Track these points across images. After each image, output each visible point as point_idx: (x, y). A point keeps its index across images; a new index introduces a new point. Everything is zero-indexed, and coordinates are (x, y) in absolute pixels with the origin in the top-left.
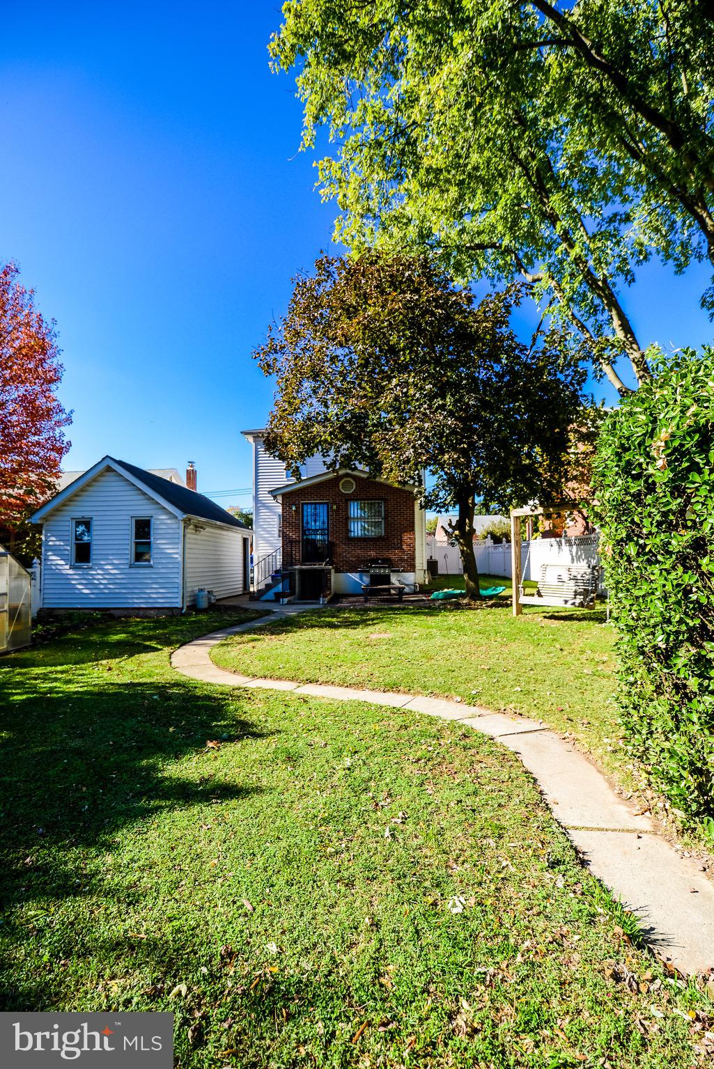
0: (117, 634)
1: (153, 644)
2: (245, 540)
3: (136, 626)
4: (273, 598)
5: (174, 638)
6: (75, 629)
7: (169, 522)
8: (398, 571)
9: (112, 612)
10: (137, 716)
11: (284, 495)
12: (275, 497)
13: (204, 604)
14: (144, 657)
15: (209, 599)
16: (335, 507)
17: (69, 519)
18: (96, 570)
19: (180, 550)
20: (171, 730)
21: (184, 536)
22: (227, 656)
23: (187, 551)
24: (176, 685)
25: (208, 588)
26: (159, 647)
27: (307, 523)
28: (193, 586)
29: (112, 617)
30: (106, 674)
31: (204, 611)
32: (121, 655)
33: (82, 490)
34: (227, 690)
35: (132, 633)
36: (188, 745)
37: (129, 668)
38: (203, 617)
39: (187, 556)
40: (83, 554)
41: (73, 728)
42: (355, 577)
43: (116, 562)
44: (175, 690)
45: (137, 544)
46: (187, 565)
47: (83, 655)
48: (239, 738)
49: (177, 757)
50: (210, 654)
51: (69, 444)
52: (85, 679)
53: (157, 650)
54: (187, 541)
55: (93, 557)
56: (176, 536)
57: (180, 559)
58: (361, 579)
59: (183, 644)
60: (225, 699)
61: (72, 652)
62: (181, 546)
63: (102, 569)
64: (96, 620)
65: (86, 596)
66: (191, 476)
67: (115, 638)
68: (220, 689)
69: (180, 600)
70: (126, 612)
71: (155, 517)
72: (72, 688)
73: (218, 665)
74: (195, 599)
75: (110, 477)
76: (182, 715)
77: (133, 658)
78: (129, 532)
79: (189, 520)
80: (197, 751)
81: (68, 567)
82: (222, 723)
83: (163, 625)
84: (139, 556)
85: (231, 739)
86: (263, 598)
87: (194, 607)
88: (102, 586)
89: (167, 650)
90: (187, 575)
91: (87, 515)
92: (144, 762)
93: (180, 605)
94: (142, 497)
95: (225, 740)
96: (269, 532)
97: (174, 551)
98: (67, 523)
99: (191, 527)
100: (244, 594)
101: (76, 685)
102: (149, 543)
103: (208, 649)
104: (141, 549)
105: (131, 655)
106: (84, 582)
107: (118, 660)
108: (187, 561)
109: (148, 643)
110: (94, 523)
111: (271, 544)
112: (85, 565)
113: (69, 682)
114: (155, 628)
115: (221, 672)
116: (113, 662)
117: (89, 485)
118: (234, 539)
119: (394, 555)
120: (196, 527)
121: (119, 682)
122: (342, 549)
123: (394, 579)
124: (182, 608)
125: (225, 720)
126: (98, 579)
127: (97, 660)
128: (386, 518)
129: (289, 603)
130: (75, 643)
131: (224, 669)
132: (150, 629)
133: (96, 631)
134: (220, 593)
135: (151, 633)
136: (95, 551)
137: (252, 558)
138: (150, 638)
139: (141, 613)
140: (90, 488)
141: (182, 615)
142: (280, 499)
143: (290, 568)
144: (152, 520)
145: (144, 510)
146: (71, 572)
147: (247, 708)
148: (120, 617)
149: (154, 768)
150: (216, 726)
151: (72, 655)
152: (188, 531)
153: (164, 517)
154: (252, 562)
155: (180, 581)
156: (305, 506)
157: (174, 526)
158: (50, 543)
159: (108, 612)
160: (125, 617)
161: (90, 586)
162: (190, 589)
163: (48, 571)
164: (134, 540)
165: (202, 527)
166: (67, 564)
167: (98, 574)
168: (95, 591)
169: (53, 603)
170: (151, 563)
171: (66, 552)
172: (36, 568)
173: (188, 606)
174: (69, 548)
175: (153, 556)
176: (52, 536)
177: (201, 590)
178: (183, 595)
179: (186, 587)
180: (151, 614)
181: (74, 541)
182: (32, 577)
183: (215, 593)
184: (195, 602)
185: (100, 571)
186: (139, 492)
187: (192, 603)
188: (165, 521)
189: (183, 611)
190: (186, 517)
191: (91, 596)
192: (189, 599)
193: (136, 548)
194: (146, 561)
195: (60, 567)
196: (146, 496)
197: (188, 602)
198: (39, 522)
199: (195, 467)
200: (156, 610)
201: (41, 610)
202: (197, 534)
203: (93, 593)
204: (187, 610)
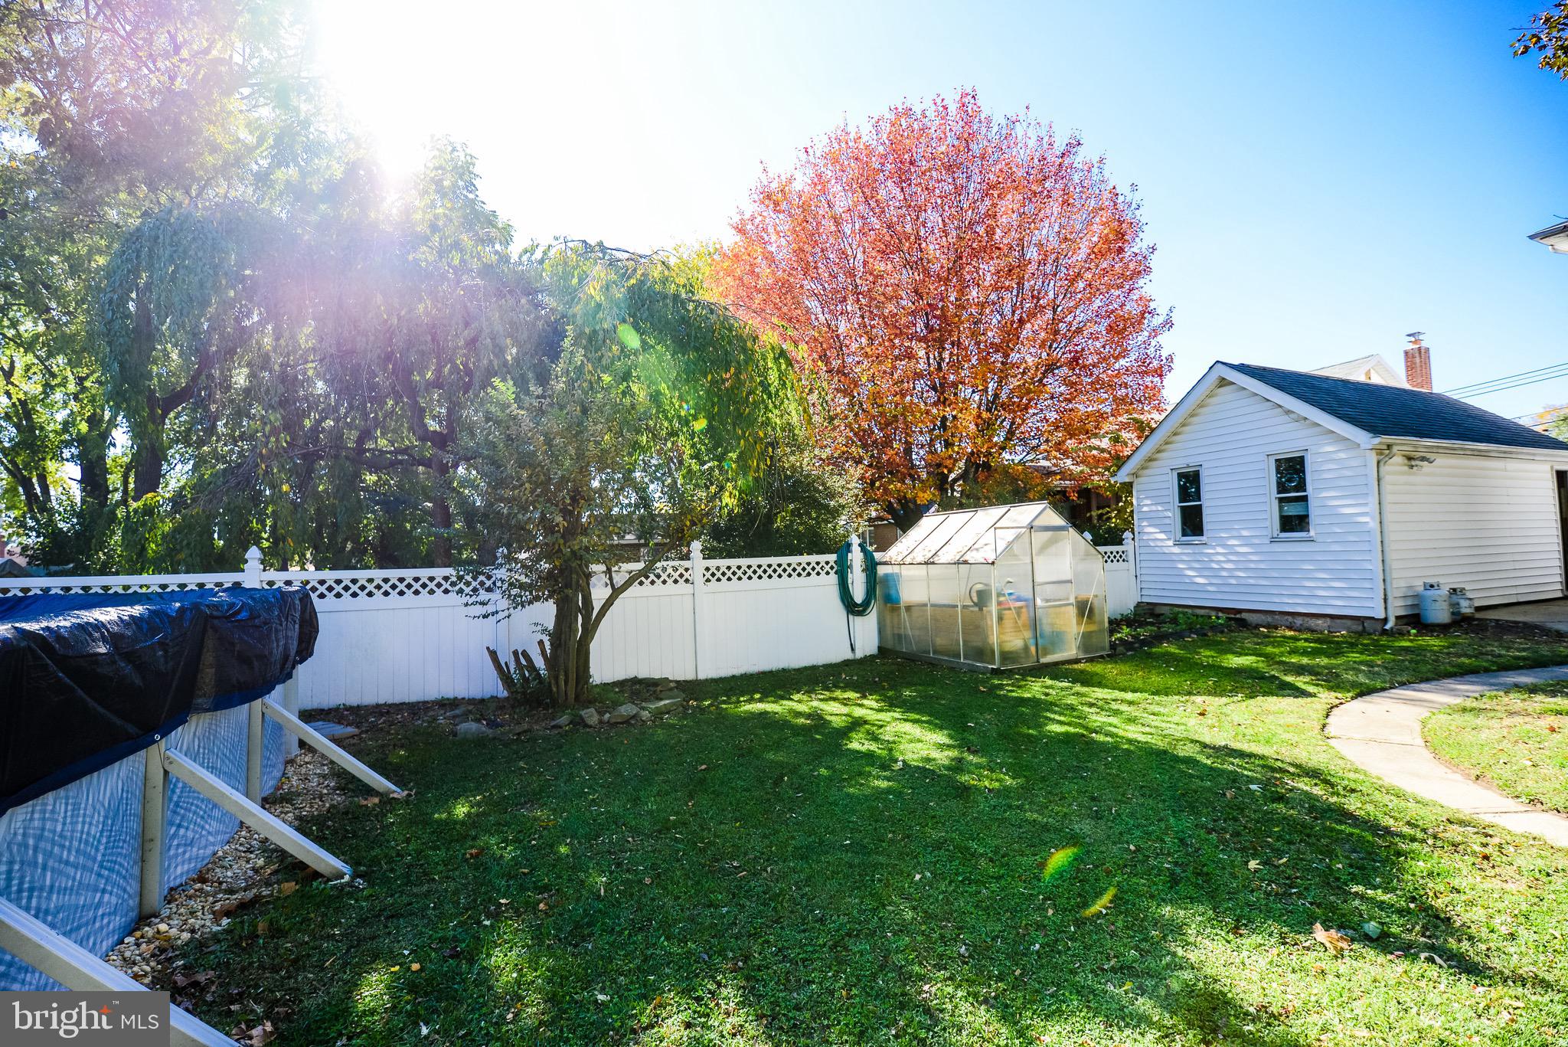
0: (1240, 654)
1: (1301, 681)
3: (1280, 645)
5: (1349, 676)
6: (1177, 636)
7: (1342, 455)
9: (1244, 615)
10: (1198, 814)
13: (1439, 613)
14: (1273, 703)
15: (1455, 605)
17: (1167, 470)
18: (1214, 547)
19: (1372, 508)
20: (1253, 864)
21: (1379, 479)
22: (1468, 737)
23: (1387, 508)
24: (1314, 774)
25: (1447, 583)
26: (1311, 689)
28: (1408, 578)
29: (1243, 624)
30: (1193, 722)
31: (1442, 629)
32: (1234, 691)
34: (1428, 817)
35: (1267, 656)
36: (1269, 913)
37: (1237, 719)
38: (1434, 642)
39: (1389, 517)
40: (1192, 522)
41: (1093, 799)
43: (1245, 533)
44: (1304, 785)
45: (1281, 500)
46: (1391, 537)
47: (1172, 681)
48: (1408, 951)
49: (1235, 930)
50: (1424, 723)
51: (1170, 359)
52: (1156, 721)
53: (1304, 694)
54: (1388, 489)
55: (1206, 527)
56: (1362, 481)
57: (1374, 525)
59: (1364, 692)
60: (1413, 839)
61: (1159, 674)
62: (1373, 500)
63: (1224, 546)
64: (1214, 628)
65: (1200, 589)
66: (1417, 359)
67: (1235, 661)
68: (1413, 811)
69: (1377, 604)
70: (1270, 619)
71: (1313, 449)
72: (1133, 732)
73: (1435, 753)
74: (1416, 603)
75: (1224, 396)
76: (1290, 843)
77: (1252, 702)
78: (1264, 482)
79: (1389, 447)
80: (1283, 937)
81: (1171, 543)
82: (1380, 895)
83: (1335, 649)
84: (1294, 523)
85: (1382, 942)
87: (1415, 620)
88: (1224, 574)
89: (1326, 697)
90: (1391, 556)
91: (1193, 461)
92: (1167, 910)
93: (1378, 614)
94: (1285, 418)
95: (1367, 939)
97: (1362, 513)
98: (1165, 478)
99: (1398, 459)
100: (1564, 597)
101: (1140, 728)
102: (1305, 499)
103: (1423, 712)
104: (1292, 510)
105: (1252, 696)
106: (1197, 565)
107: (1224, 700)
108: (1389, 527)
109: (1289, 679)
110: (1205, 473)
112: (1195, 539)
113: (1132, 720)
114: (1315, 653)
115: (1441, 770)
116: (1214, 703)
117: (1193, 415)
118: (1526, 478)
120: (1407, 458)
121: (1207, 740)
124: (1385, 620)
125: (1386, 890)
126: (1219, 562)
127: (1190, 693)
130: (1168, 659)
131: (1452, 764)
132: (1304, 653)
133: (1209, 645)
134: (1490, 591)
135: (1305, 661)
136: (1209, 518)
138: (1300, 670)
139: (1299, 621)
141: (1384, 632)
144: (1308, 458)
145: (1290, 440)
146: (1176, 551)
147: (1468, 879)
148: (1257, 626)
149: (1176, 929)
150: (1363, 897)
151: (1156, 679)
152: (1387, 468)
153: (1331, 448)
157: (1354, 463)
158: (1145, 509)
159: (1238, 616)
160: (1268, 626)
161: (1206, 573)
162: (1403, 584)
163: (1143, 550)
164: (1275, 494)
165: (1423, 459)
166: (1169, 539)
167: (1218, 554)
168: (1214, 581)
169: (1154, 595)
170: (1312, 533)
171: (1167, 521)
172: (1128, 546)
173: (1397, 618)
174: (1173, 515)
175: (1313, 519)
176: (1147, 498)
177: (1432, 586)
178: (1385, 595)
179: (1392, 579)
180: (1318, 625)
181: (1177, 503)
182: (1122, 558)
183: (1470, 595)
184: (1416, 612)
185: (1220, 550)
186: (1280, 410)
187: (1409, 613)
188: (1334, 456)
189: (1388, 627)
190: (1380, 443)
191: (1210, 588)
192: (1401, 603)
193: (1281, 509)
194: (1301, 531)
195: (1159, 544)
196: (1292, 416)
197: (1397, 608)
198: (1127, 480)
199: (1424, 344)
200: (1328, 620)
201: (1139, 605)
202: (1414, 474)
203: (1211, 584)
204: (1396, 625)
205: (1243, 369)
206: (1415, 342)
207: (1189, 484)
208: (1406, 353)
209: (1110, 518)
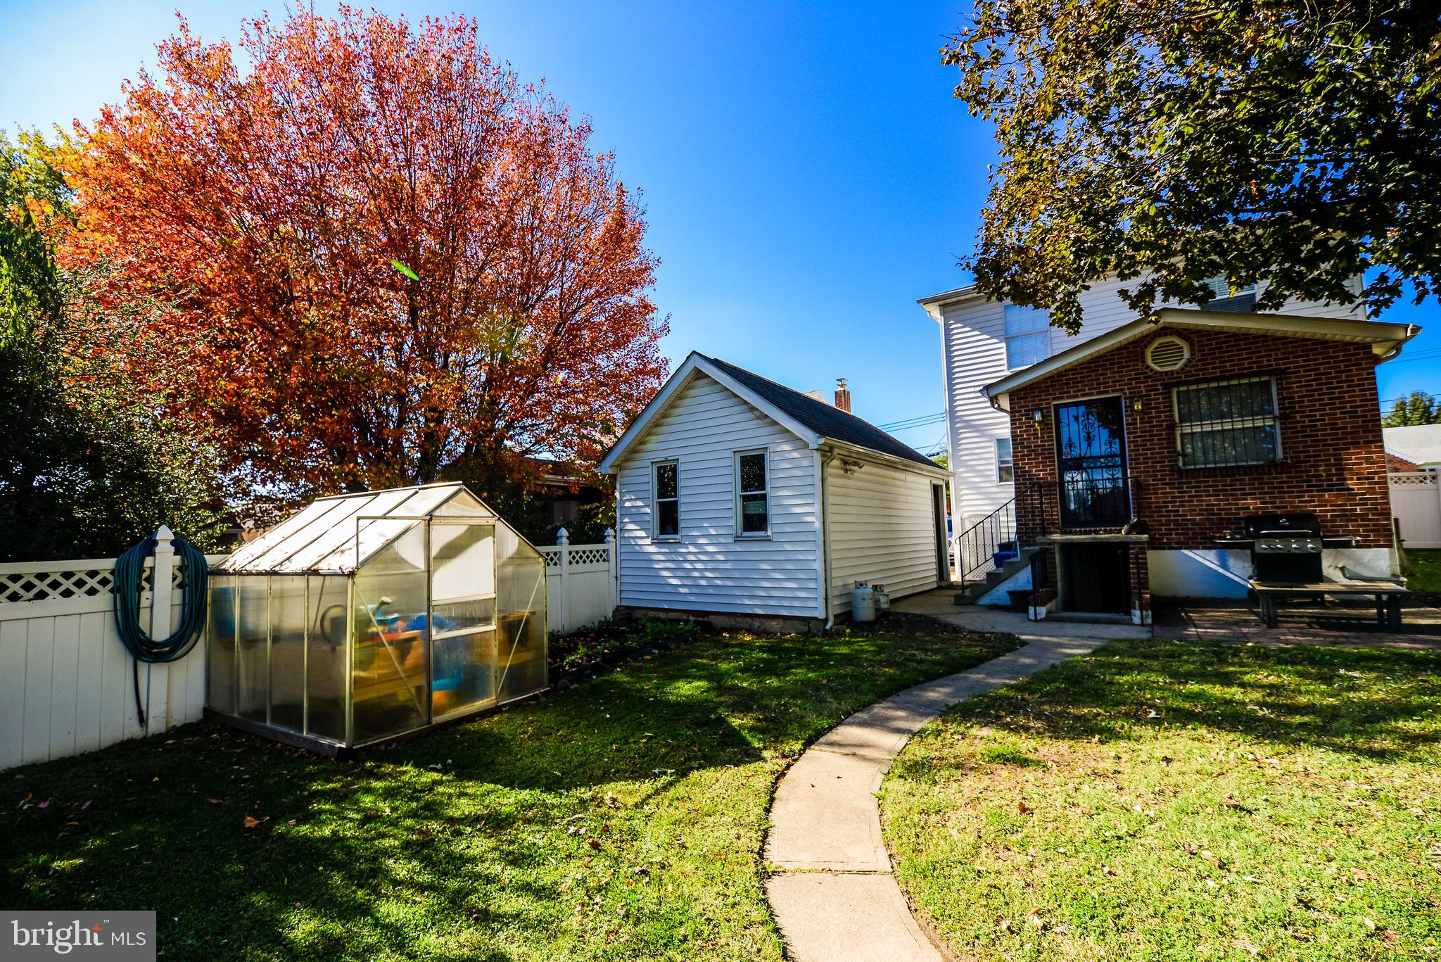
0: (694, 678)
2: (936, 490)
3: (735, 658)
4: (1008, 602)
7: (796, 455)
8: (1347, 545)
9: (711, 618)
11: (1014, 395)
12: (993, 400)
13: (866, 612)
15: (877, 602)
16: (1138, 406)
17: (648, 463)
18: (686, 546)
19: (817, 508)
21: (823, 480)
23: (830, 508)
25: (873, 579)
27: (1071, 445)
28: (844, 575)
29: (712, 628)
31: (868, 627)
32: (666, 759)
33: (664, 416)
35: (719, 678)
39: (830, 518)
40: (668, 521)
42: (1207, 559)
43: (713, 532)
45: (745, 498)
46: (832, 537)
53: (749, 753)
54: (830, 490)
55: (682, 525)
56: (809, 480)
57: (818, 525)
58: (1224, 565)
59: (810, 738)
62: (818, 500)
63: (695, 545)
64: (680, 637)
65: (674, 591)
66: (842, 397)
69: (820, 604)
70: (732, 621)
71: (772, 448)
74: (849, 601)
75: (701, 389)
77: (681, 786)
78: (730, 479)
79: (832, 448)
81: (648, 541)
83: (785, 660)
84: (755, 521)
86: (985, 600)
87: (848, 619)
88: (696, 574)
89: (773, 756)
90: (832, 555)
91: (671, 454)
93: (820, 614)
94: (749, 415)
96: (980, 474)
97: (807, 511)
98: (646, 472)
99: (836, 462)
100: (939, 588)
102: (764, 497)
104: (755, 509)
105: (685, 770)
106: (671, 566)
107: (646, 787)
108: (831, 527)
109: (735, 721)
110: (681, 468)
111: (987, 496)
112: (671, 538)
114: (766, 671)
116: (629, 797)
117: (673, 406)
118: (917, 488)
119: (1322, 506)
120: (845, 463)
122: (1163, 495)
123: (1330, 564)
124: (826, 620)
126: (691, 562)
127: (605, 775)
128: (1284, 417)
129: (1050, 618)
132: (757, 670)
133: (666, 664)
134: (897, 585)
135: (755, 684)
136: (684, 515)
137: (950, 522)
139: (757, 623)
140: (676, 411)
141: (826, 633)
142: (1005, 403)
143: (1039, 539)
144: (767, 456)
145: (752, 437)
146: (653, 549)
152: (829, 470)
153: (786, 447)
154: (950, 529)
155: (818, 566)
156: (1063, 412)
157: (804, 463)
158: (627, 504)
159: (706, 619)
160: (729, 631)
161: (680, 574)
162: (839, 583)
163: (624, 549)
164: (740, 492)
165: (856, 464)
166: (648, 537)
167: (690, 553)
168: (686, 582)
169: (632, 599)
170: (769, 533)
171: (647, 518)
172: (610, 545)
173: (835, 616)
174: (650, 511)
175: (772, 519)
176: (628, 492)
177: (861, 585)
178: (826, 595)
179: (832, 578)
180: (772, 627)
181: (656, 499)
182: (603, 557)
183: (886, 591)
184: (849, 609)
185: (692, 549)
186: (745, 406)
187: (844, 611)
188: (788, 456)
189: (828, 627)
190: (824, 444)
191: (682, 590)
192: (837, 602)
193: (744, 507)
194: (761, 529)
195: (640, 542)
196: (756, 413)
197: (835, 608)
198: (610, 472)
199: (847, 389)
200: (781, 621)
201: (618, 610)
202: (848, 478)
203: (683, 586)
204: (835, 624)
205: (717, 363)
206: (842, 386)
207: (667, 479)
208: (836, 393)
209: (597, 514)
